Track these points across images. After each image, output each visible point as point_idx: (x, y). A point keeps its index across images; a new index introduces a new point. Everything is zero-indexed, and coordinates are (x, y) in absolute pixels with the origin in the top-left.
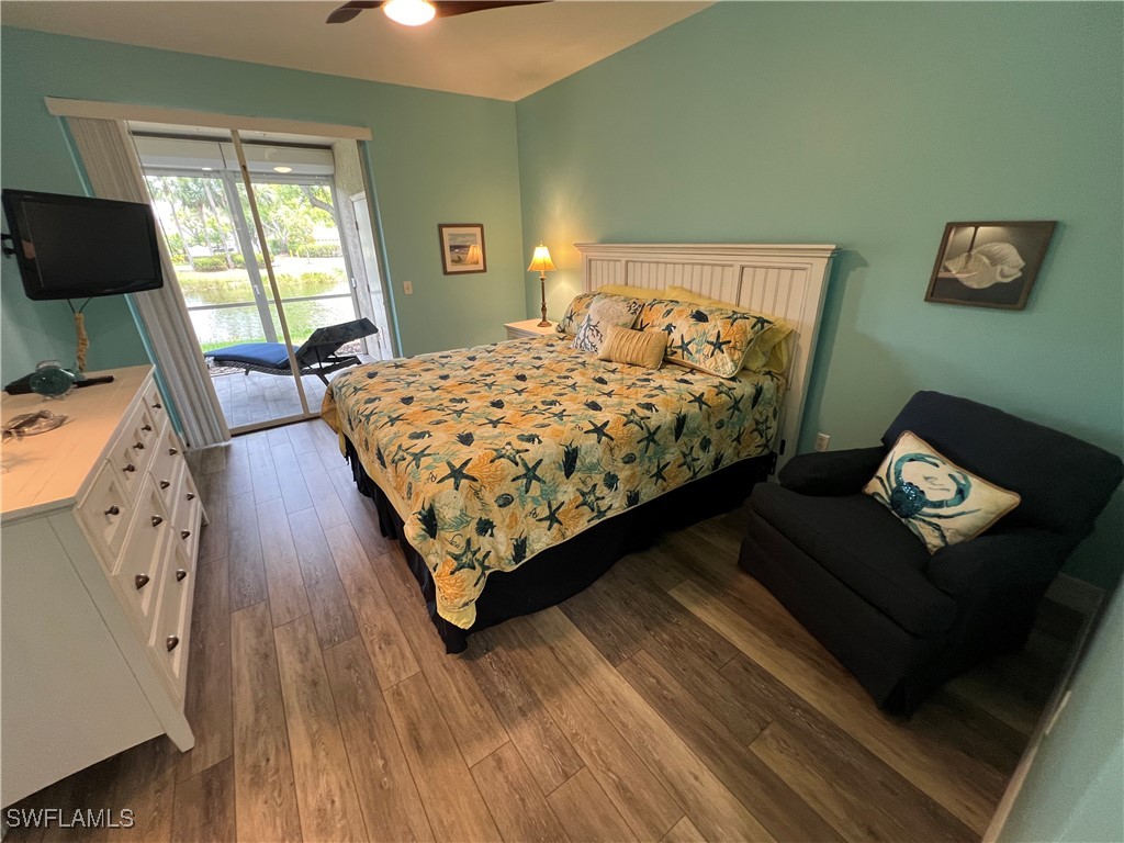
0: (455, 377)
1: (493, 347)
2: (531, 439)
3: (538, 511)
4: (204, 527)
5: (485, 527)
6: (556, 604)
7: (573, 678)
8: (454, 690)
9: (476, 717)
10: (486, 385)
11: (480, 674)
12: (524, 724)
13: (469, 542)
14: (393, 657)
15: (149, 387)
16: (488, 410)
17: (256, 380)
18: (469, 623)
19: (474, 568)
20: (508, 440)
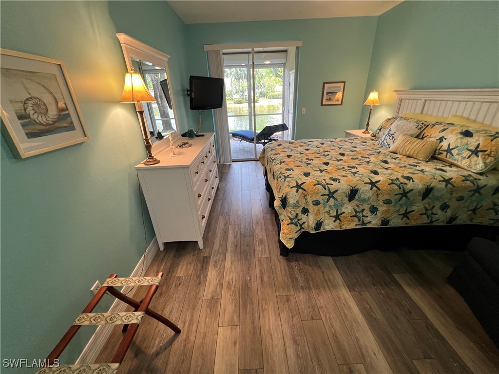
0: (312, 150)
1: (334, 140)
2: (335, 180)
3: (330, 212)
4: (218, 188)
5: (305, 211)
6: (331, 256)
7: (328, 287)
8: (279, 268)
9: (284, 281)
10: (324, 155)
11: (290, 268)
12: (301, 292)
13: (297, 215)
14: (262, 248)
15: (212, 139)
16: (321, 165)
17: (243, 144)
18: (290, 246)
19: (297, 226)
20: (324, 178)
